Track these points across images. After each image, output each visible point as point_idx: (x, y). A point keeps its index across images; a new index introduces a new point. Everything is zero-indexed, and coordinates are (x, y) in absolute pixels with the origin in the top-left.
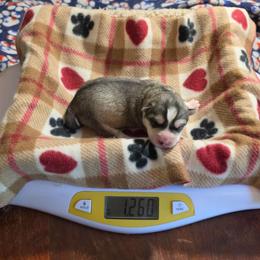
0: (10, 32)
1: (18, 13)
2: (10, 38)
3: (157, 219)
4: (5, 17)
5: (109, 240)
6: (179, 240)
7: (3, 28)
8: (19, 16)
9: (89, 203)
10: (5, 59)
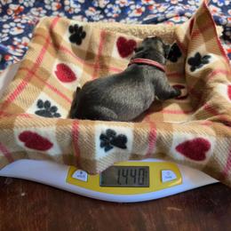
0: (15, 39)
1: (23, 24)
2: (15, 43)
3: (149, 187)
4: (12, 27)
6: (169, 208)
7: (10, 35)
8: (23, 27)
10: (11, 58)
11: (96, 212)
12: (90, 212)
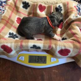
0: (3, 3)
2: (3, 5)
3: (46, 63)
5: (30, 70)
6: (53, 71)
7: (1, 2)
9: (23, 57)
10: (1, 11)
11: (27, 71)
12: (25, 71)
